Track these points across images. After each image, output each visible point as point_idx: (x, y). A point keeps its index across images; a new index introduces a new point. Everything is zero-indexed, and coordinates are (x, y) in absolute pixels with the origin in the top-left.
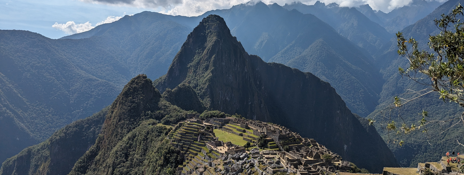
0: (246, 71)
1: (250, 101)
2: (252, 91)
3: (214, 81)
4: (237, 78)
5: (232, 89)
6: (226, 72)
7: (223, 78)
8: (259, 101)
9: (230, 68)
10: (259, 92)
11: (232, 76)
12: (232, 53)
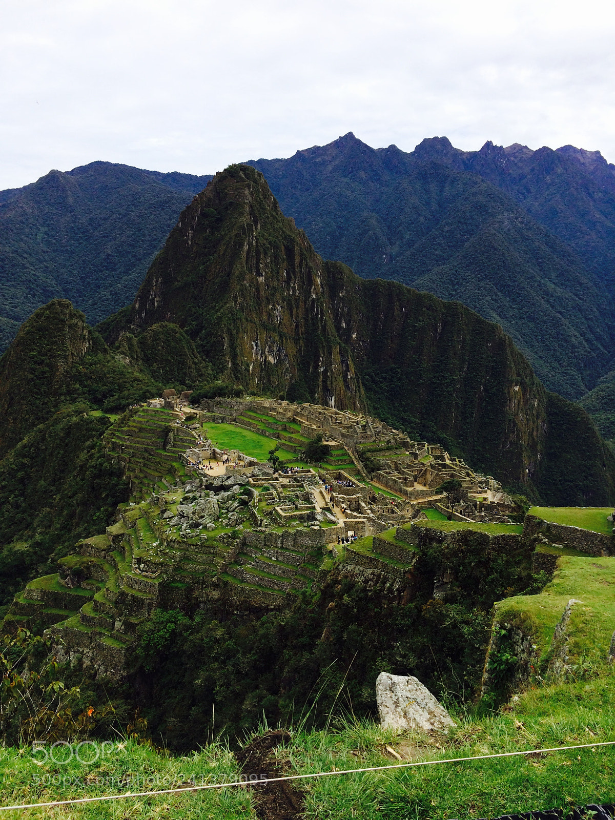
0: (314, 297)
1: (322, 365)
2: (328, 342)
3: (238, 319)
4: (294, 313)
5: (281, 337)
6: (267, 298)
7: (261, 313)
8: (344, 365)
9: (276, 291)
10: (343, 344)
11: (281, 307)
12: (283, 255)
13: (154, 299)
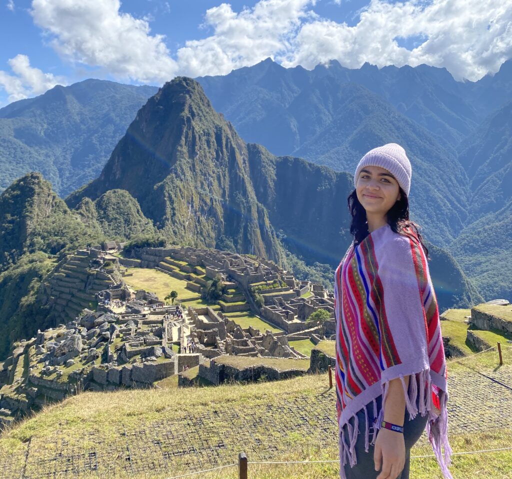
2: (248, 202)
3: (177, 187)
4: (222, 182)
5: (211, 199)
6: (201, 171)
7: (196, 182)
8: (261, 220)
9: (208, 165)
10: (260, 205)
11: (212, 177)
12: (213, 139)
13: (116, 172)
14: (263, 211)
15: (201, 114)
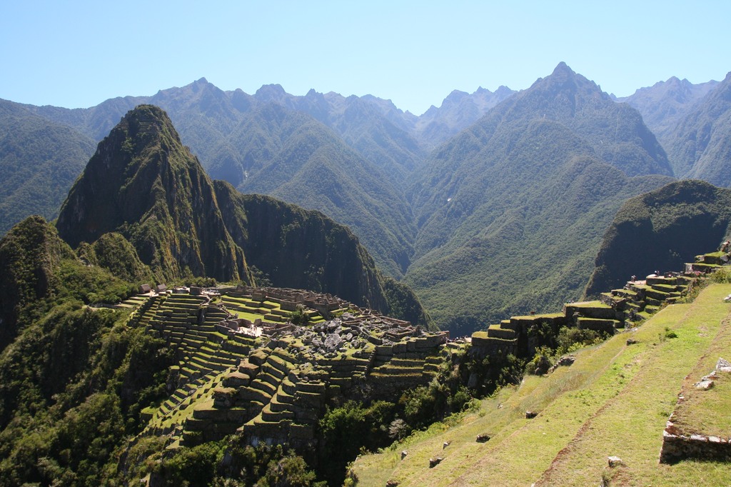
8: (240, 263)
9: (186, 206)
10: (238, 247)
11: (190, 218)
12: (188, 177)
13: (77, 213)
14: (241, 252)
15: (173, 149)
